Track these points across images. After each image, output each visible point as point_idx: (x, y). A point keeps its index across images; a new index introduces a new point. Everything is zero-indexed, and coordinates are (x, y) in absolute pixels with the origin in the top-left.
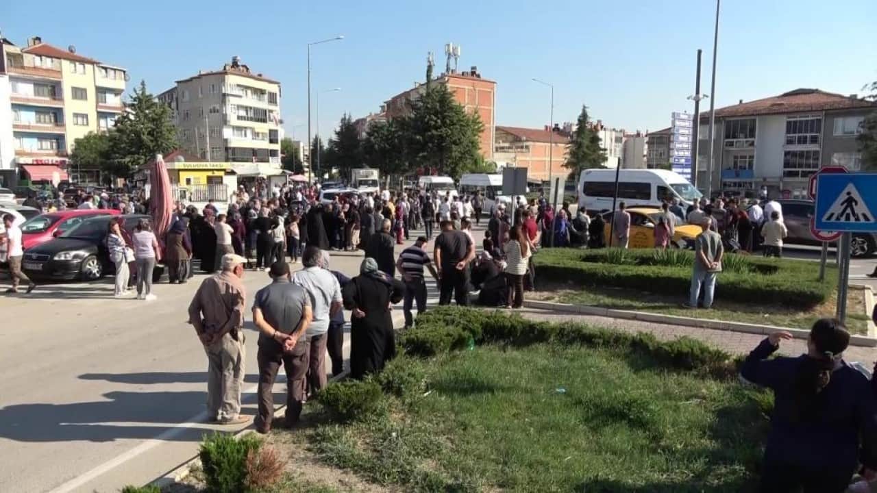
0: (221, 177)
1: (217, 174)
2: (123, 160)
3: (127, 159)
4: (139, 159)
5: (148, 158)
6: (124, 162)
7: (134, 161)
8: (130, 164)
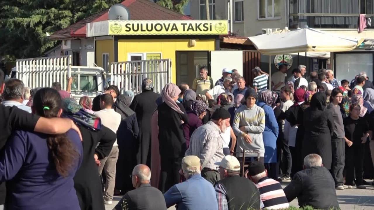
0: (208, 54)
1: (199, 46)
2: (26, 20)
3: (35, 19)
4: (58, 17)
5: (77, 15)
6: (28, 26)
7: (48, 23)
8: (39, 29)
